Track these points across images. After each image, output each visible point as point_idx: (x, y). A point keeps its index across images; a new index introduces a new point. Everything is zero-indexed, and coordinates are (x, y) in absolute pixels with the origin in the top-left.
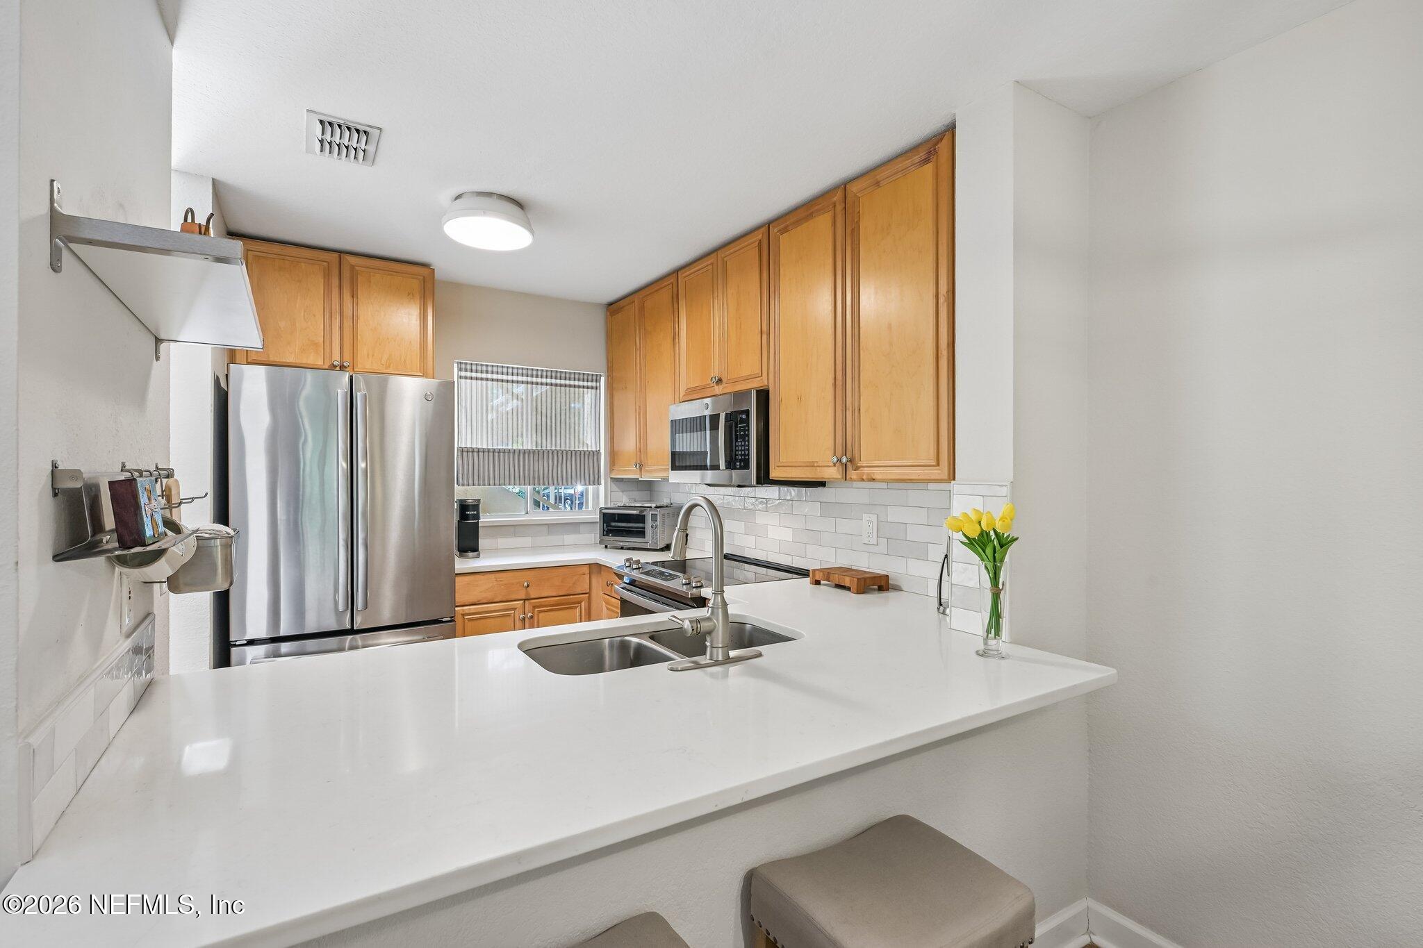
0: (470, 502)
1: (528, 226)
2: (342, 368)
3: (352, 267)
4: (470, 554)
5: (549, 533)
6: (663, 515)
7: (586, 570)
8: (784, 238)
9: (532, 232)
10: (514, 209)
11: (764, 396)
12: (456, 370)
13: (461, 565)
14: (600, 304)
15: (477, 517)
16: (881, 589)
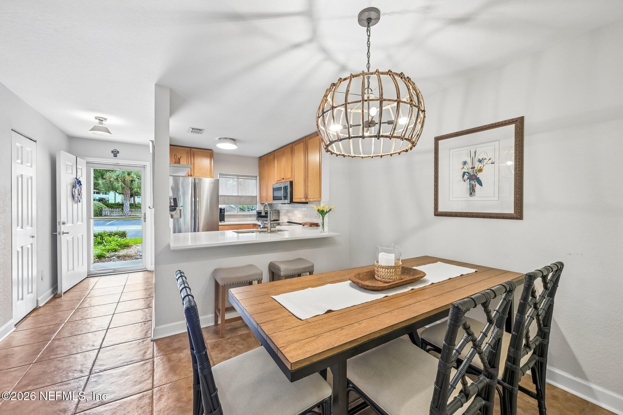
0: (222, 208)
1: (236, 144)
2: (191, 175)
3: (193, 151)
4: (223, 221)
5: (243, 217)
6: (273, 212)
7: (252, 225)
8: (296, 147)
9: (237, 145)
10: (233, 141)
11: (291, 183)
12: (219, 175)
13: (220, 224)
14: (257, 157)
15: (224, 212)
16: (317, 226)
